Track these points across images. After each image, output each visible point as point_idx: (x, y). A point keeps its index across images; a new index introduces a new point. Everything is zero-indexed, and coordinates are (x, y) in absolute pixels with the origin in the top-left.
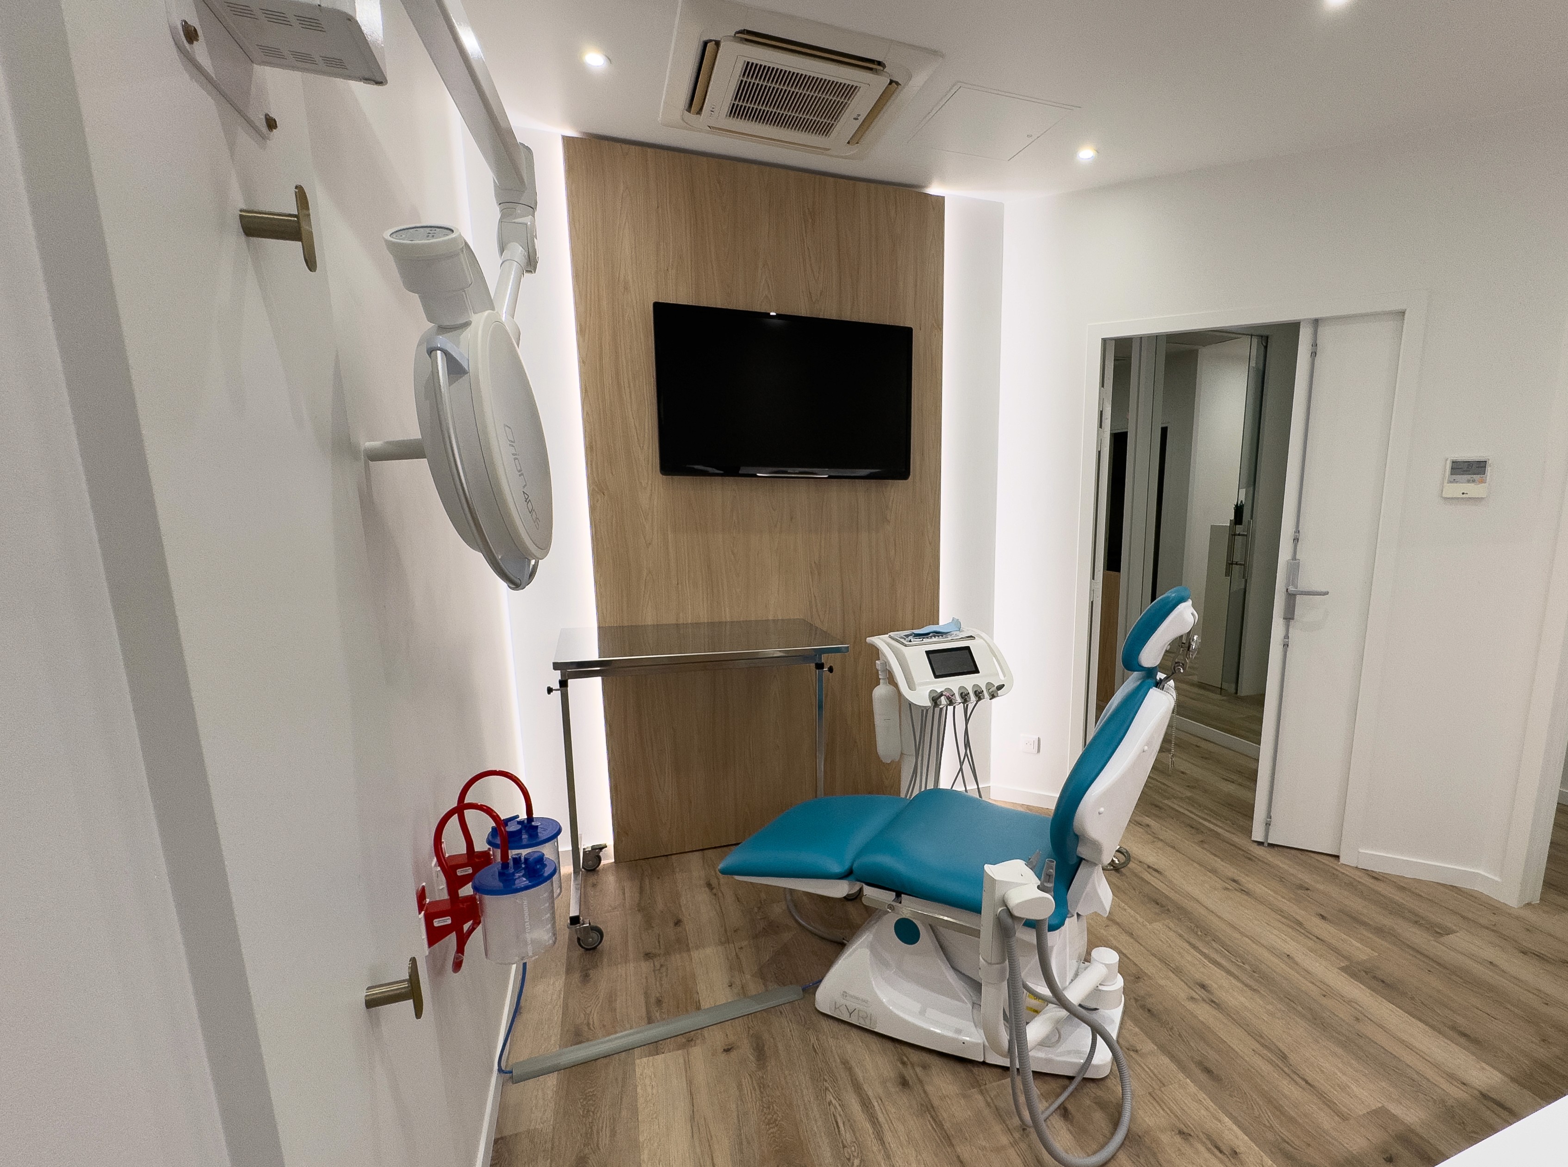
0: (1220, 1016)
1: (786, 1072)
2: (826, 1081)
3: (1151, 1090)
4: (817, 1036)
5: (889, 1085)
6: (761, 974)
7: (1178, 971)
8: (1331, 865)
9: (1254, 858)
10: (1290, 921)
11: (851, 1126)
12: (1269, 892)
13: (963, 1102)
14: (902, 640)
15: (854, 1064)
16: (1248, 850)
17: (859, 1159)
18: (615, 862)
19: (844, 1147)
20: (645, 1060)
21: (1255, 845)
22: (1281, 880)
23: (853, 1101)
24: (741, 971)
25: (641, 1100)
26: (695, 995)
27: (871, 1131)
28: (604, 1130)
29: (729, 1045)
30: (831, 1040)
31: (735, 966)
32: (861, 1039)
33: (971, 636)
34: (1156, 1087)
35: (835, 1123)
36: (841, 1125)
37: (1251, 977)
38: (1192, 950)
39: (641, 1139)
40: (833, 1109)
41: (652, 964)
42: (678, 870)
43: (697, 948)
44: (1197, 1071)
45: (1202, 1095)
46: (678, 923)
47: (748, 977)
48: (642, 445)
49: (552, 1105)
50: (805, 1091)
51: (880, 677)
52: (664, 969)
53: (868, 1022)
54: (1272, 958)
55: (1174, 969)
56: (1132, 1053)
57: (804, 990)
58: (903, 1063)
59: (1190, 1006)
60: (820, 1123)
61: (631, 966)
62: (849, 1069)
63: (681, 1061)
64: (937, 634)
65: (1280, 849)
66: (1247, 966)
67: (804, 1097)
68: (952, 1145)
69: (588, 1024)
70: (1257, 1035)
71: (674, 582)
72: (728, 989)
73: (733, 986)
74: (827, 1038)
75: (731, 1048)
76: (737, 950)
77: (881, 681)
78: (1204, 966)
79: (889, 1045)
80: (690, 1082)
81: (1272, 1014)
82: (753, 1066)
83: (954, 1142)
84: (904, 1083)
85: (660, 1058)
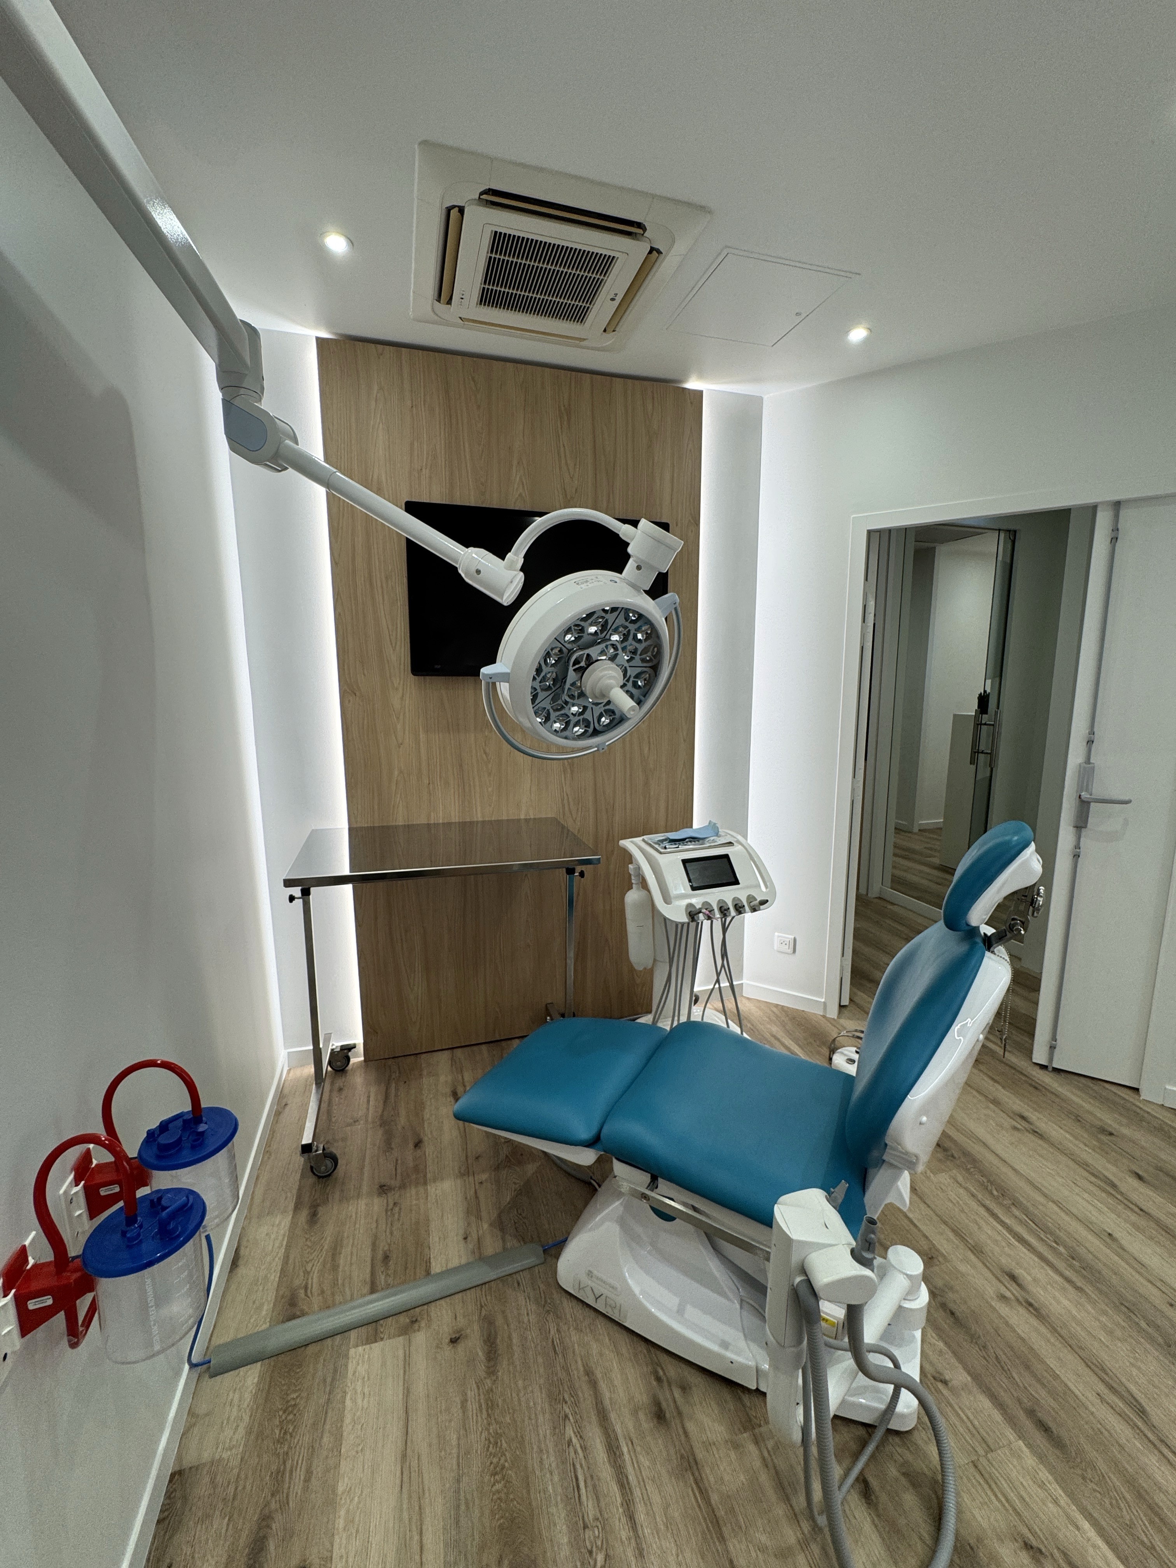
0: (1043, 1329)
1: (520, 1383)
2: (566, 1403)
3: (974, 1458)
4: (558, 1325)
5: (641, 1415)
6: (500, 1224)
7: (977, 1250)
8: (1131, 1100)
9: (1040, 1088)
10: (1101, 1180)
11: (594, 1486)
12: (1068, 1136)
13: (733, 1455)
14: (656, 846)
15: (599, 1376)
16: (1031, 1074)
17: (604, 1552)
18: (365, 1061)
19: (585, 1527)
20: (360, 1349)
21: (1037, 1068)
22: (1078, 1119)
23: (598, 1441)
24: (479, 1217)
25: (348, 1420)
26: (427, 1250)
27: (619, 1500)
28: (298, 1469)
29: (458, 1332)
30: (573, 1333)
31: (473, 1210)
32: (608, 1334)
33: (730, 843)
34: (981, 1452)
35: (574, 1480)
36: (582, 1485)
37: (1071, 1266)
38: (991, 1220)
39: (340, 1489)
40: (572, 1454)
41: (385, 1201)
42: (425, 1073)
43: (435, 1180)
44: (1028, 1425)
45: (1044, 1475)
46: (418, 1144)
47: (486, 1226)
48: (394, 645)
49: (246, 1418)
50: (541, 1418)
51: (633, 881)
52: (397, 1209)
53: (616, 1311)
54: (1090, 1237)
55: (972, 1246)
56: (940, 1386)
57: (545, 1251)
58: (659, 1379)
59: (1004, 1310)
60: (556, 1478)
61: (362, 1204)
62: (593, 1384)
63: (401, 1353)
64: (693, 839)
65: (1069, 1076)
66: (1061, 1249)
67: (540, 1428)
68: (722, 1539)
69: (306, 1288)
70: (1096, 1365)
71: (426, 781)
72: (463, 1242)
73: (469, 1238)
74: (569, 1329)
75: (459, 1338)
76: (477, 1184)
77: (634, 886)
78: (1009, 1244)
79: (642, 1347)
80: (407, 1392)
81: (1110, 1333)
82: (481, 1370)
83: (726, 1531)
84: (660, 1416)
85: (377, 1347)
